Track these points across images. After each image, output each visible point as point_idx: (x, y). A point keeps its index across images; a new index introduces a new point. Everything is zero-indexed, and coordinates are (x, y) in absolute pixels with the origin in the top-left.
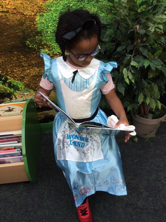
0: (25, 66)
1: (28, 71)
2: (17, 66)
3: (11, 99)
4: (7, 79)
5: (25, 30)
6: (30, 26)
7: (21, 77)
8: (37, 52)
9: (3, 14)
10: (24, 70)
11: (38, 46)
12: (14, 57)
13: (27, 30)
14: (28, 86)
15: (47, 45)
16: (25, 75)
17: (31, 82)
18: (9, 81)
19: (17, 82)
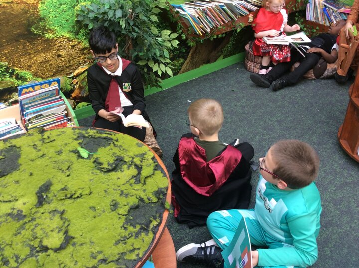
0: (32, 54)
1: (35, 58)
2: (24, 55)
4: (14, 70)
5: (29, 17)
6: (34, 14)
7: (29, 66)
8: (42, 38)
9: (8, 5)
10: (31, 58)
11: (42, 31)
12: (20, 45)
13: (31, 17)
15: (50, 30)
16: (33, 63)
17: (38, 69)
18: (17, 72)
19: (24, 72)
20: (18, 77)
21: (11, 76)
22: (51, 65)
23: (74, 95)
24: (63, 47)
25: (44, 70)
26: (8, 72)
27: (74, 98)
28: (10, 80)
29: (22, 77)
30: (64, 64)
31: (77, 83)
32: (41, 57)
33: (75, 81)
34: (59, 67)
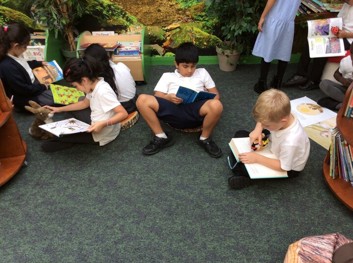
1: (141, 8)
3: (127, 31)
4: (126, 14)
14: (140, 21)
16: (139, 12)
20: (128, 20)
21: (123, 17)
22: (152, 16)
23: (165, 44)
24: (163, 4)
25: (146, 19)
26: (122, 14)
27: (165, 47)
28: (122, 20)
29: (130, 20)
30: (161, 18)
31: (169, 36)
32: (145, 9)
33: (168, 33)
34: (157, 19)
